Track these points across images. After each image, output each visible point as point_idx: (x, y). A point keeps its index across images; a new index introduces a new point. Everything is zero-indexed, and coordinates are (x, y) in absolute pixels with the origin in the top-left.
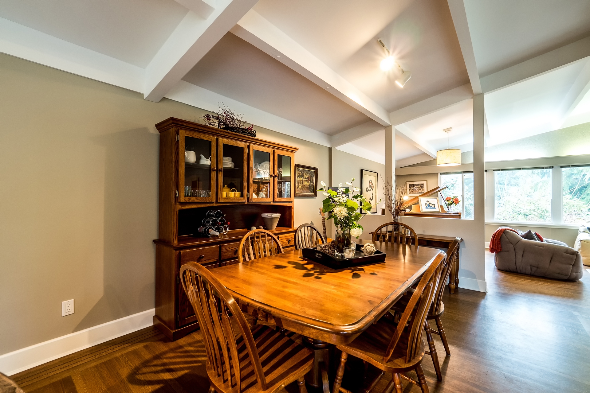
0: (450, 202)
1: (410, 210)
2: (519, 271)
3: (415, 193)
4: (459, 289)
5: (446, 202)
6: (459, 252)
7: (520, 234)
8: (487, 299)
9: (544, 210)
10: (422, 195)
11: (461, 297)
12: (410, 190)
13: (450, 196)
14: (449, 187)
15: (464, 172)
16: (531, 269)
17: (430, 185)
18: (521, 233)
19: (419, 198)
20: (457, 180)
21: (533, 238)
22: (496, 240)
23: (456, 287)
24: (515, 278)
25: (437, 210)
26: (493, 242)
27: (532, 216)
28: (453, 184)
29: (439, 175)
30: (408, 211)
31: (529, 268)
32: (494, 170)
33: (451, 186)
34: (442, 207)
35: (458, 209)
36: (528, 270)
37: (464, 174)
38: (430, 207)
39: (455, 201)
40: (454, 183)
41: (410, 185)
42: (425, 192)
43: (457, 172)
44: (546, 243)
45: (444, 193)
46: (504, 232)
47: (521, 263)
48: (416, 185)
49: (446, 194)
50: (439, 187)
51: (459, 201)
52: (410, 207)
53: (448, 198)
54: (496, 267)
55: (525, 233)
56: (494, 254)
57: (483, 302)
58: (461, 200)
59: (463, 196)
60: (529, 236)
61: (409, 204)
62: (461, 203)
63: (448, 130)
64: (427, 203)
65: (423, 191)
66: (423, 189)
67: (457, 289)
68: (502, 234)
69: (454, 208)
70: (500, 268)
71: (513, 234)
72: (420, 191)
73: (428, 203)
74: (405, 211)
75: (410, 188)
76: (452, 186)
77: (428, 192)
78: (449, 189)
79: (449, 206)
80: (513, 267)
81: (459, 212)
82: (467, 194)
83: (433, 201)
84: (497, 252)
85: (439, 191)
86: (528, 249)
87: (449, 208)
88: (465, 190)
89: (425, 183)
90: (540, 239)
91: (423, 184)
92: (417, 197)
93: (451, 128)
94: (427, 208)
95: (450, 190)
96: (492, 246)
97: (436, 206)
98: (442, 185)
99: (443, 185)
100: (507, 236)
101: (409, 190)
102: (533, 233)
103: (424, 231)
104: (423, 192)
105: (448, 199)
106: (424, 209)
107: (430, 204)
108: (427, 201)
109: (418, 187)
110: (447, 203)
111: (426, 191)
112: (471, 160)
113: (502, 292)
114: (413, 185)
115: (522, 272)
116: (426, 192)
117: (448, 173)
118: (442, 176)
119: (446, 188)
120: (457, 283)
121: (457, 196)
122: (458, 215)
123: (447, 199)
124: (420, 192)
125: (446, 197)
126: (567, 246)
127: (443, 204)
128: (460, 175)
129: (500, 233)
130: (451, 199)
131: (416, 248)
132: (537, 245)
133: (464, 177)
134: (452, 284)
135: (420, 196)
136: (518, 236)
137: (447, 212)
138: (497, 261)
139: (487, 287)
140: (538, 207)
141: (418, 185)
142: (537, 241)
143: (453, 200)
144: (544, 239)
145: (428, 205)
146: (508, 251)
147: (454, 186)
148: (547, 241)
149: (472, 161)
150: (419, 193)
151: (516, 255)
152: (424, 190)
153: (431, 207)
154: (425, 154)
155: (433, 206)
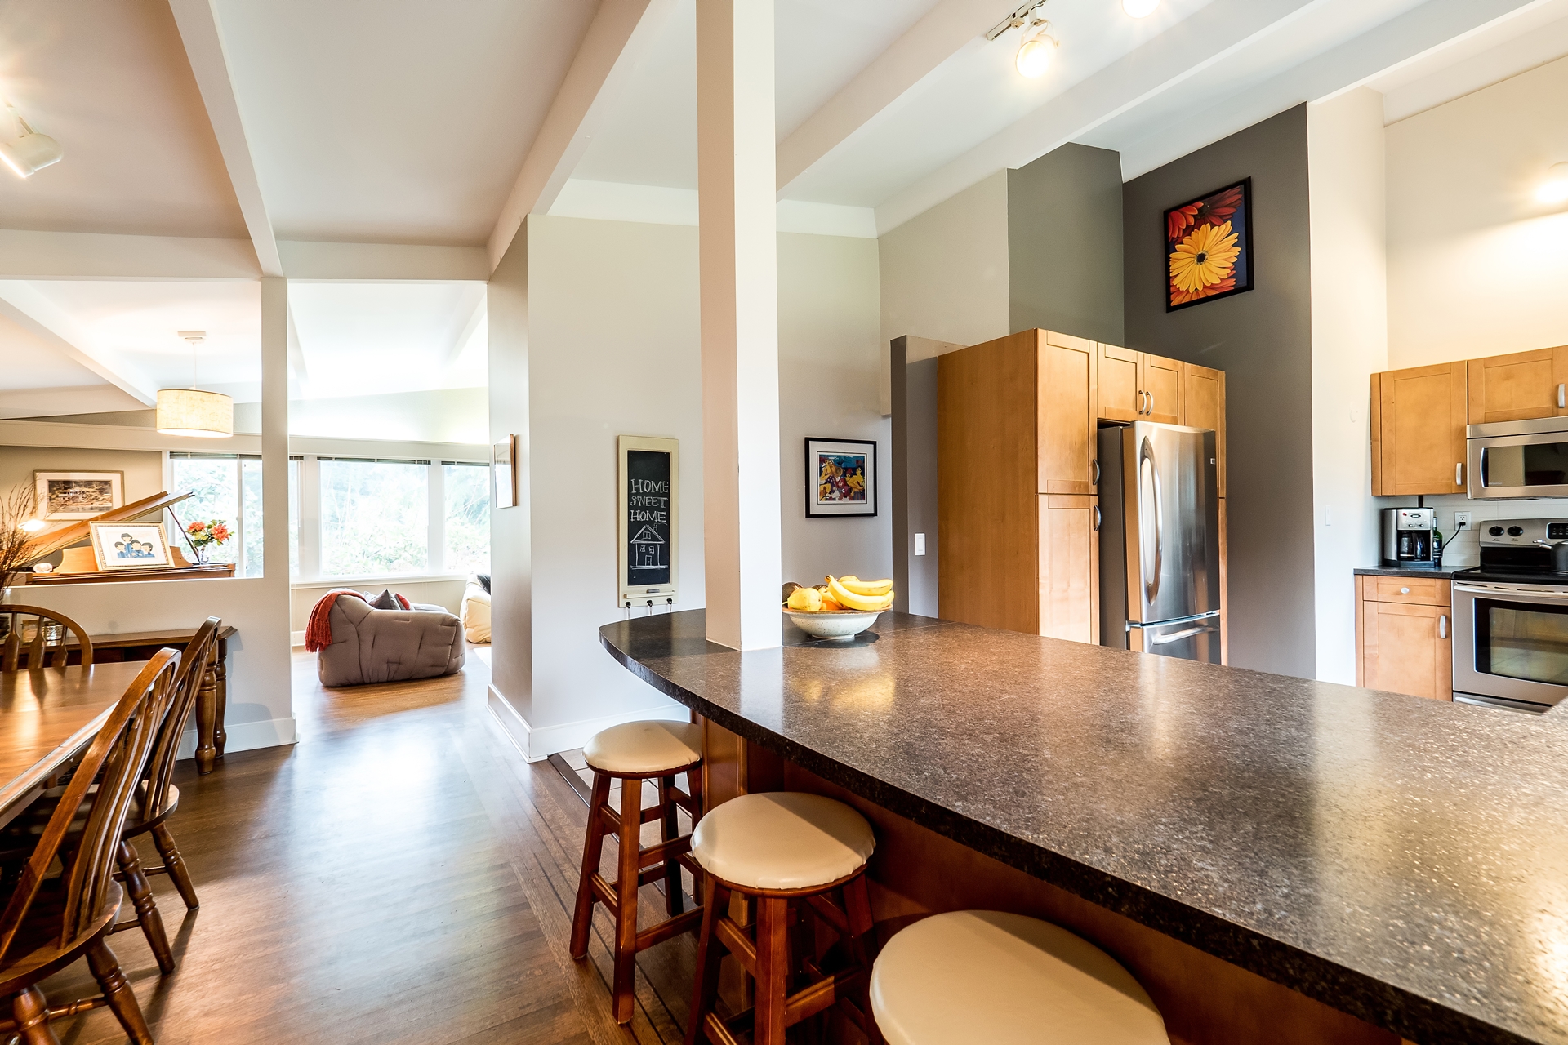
0: (201, 536)
1: (54, 568)
2: (367, 680)
3: (73, 511)
4: (225, 757)
5: (188, 535)
6: (226, 662)
7: (369, 601)
8: (295, 756)
9: (420, 548)
10: (104, 517)
11: (231, 773)
12: (51, 499)
13: (203, 518)
14: (199, 493)
15: (242, 456)
16: (389, 668)
17: (134, 484)
18: (373, 597)
19: (92, 525)
20: (224, 476)
21: (391, 606)
22: (319, 620)
23: (219, 754)
24: (359, 695)
25: (160, 559)
26: (313, 627)
27: (401, 561)
28: (213, 486)
29: (166, 458)
30: (42, 569)
31: (385, 667)
32: (319, 458)
33: (205, 491)
34: (176, 551)
35: (227, 555)
36: (383, 672)
37: (245, 461)
38: (134, 554)
39: (219, 534)
40: (218, 482)
41: (52, 484)
42: (114, 508)
43: (223, 455)
44: (414, 611)
45: (185, 510)
46: (336, 600)
47: (373, 661)
48: (78, 483)
49: (185, 513)
50: (164, 494)
51: (229, 532)
52: (55, 558)
53: (194, 525)
54: (321, 684)
55: (377, 597)
56: (316, 654)
57: (285, 766)
58: (236, 530)
59: (240, 520)
60: (384, 602)
61: (52, 547)
62: (235, 539)
63: (196, 336)
64: (122, 541)
65: (109, 504)
66: (108, 496)
67: (222, 758)
68: (332, 606)
69: (216, 553)
70: (330, 684)
71: (355, 602)
72: (96, 504)
73: (127, 540)
74: (31, 570)
75: (50, 490)
76: (210, 491)
77: (126, 509)
78: (201, 500)
79: (199, 548)
80: (354, 674)
81: (229, 561)
82: (253, 513)
83: (143, 533)
84: (323, 648)
85: (167, 504)
86: (384, 629)
87: (200, 552)
88: (245, 503)
89: (114, 477)
90: (405, 606)
91: (106, 482)
92: (84, 524)
93: (203, 333)
94: (122, 555)
95: (205, 503)
96: (312, 635)
97: (157, 549)
98: (177, 488)
99: (182, 486)
100: (343, 607)
101: (46, 498)
102: (393, 595)
103: (112, 624)
104: (108, 508)
105: (195, 529)
106: (109, 558)
107: (135, 544)
108: (123, 536)
109: (87, 490)
110: (193, 538)
111: (117, 504)
112: (256, 428)
113: (330, 730)
114: (67, 484)
115: (372, 681)
116: (121, 506)
117: (194, 455)
118: (177, 461)
119: (191, 495)
120: (220, 744)
121: (222, 519)
122: (229, 571)
123: (191, 528)
124: (96, 508)
125: (190, 523)
126: (447, 613)
127: (181, 542)
128: (234, 462)
129: (329, 602)
130: (206, 529)
131: (86, 670)
132: (398, 618)
133: (244, 469)
134: (207, 749)
135: (95, 519)
136: (363, 605)
137: (194, 564)
138: (322, 669)
139: (298, 731)
140: (410, 543)
141: (89, 484)
142: (399, 611)
143: (212, 531)
144: (411, 605)
145: (128, 546)
146: (345, 641)
147: (217, 491)
148: (416, 609)
149: (259, 430)
150: (92, 509)
151: (362, 646)
152: (111, 501)
153: (139, 551)
154: (111, 388)
155: (145, 550)
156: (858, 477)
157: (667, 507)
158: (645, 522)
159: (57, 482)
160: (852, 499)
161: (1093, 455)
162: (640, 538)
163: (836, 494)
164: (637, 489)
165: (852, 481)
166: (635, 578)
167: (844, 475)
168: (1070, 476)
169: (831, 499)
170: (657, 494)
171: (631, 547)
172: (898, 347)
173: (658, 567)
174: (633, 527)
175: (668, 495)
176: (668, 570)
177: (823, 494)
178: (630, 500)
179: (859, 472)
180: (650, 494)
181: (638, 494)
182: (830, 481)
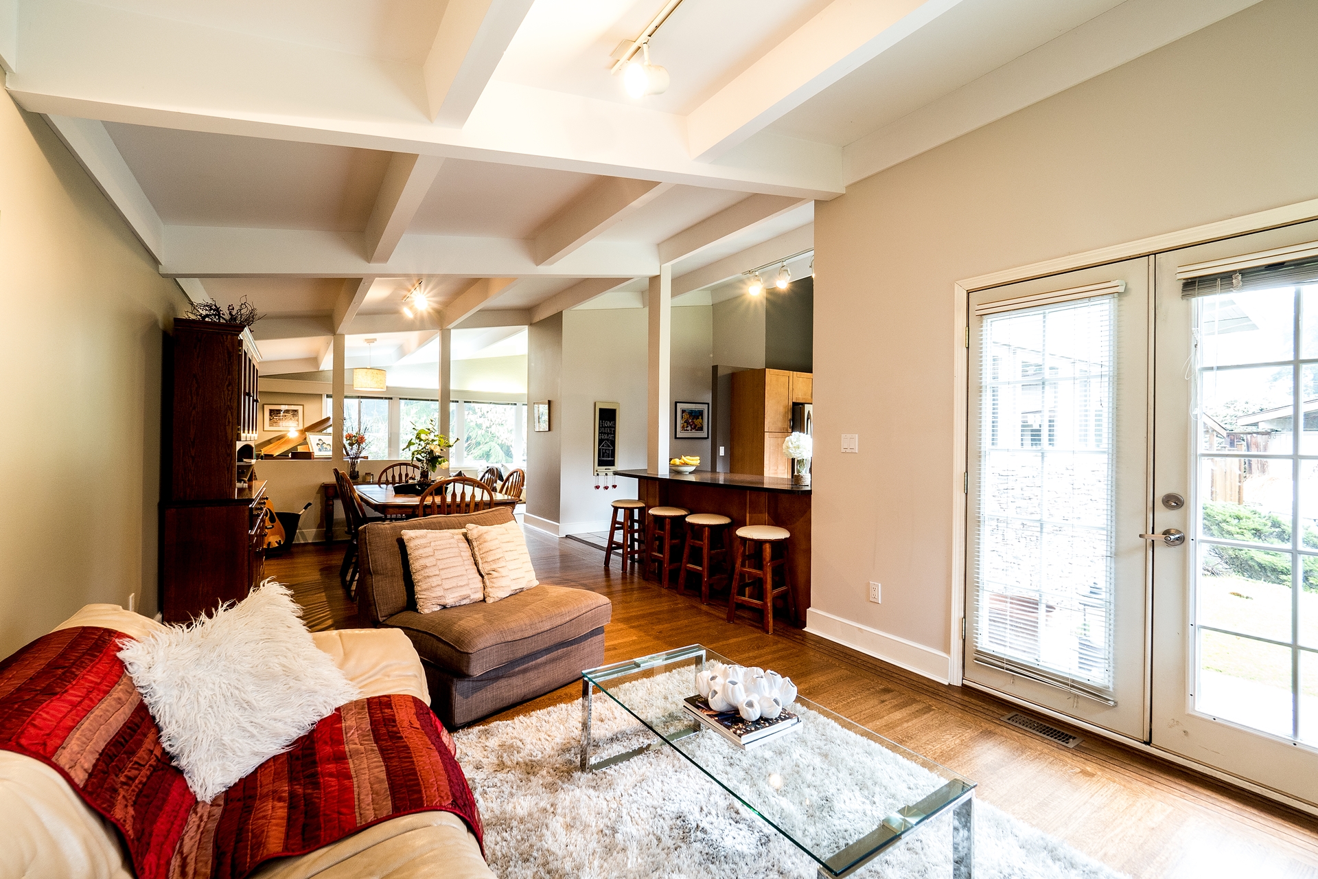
0: (352, 440)
12: (270, 419)
17: (308, 412)
19: (307, 434)
29: (324, 398)
32: (400, 399)
37: (362, 400)
38: (325, 450)
39: (359, 440)
41: (271, 411)
48: (283, 411)
53: (348, 434)
63: (371, 341)
64: (317, 442)
73: (321, 443)
75: (270, 415)
83: (327, 439)
89: (300, 408)
91: (296, 411)
93: (375, 339)
94: (320, 450)
101: (268, 419)
105: (349, 437)
106: (316, 452)
109: (287, 414)
110: (348, 442)
114: (279, 411)
123: (347, 436)
128: (357, 400)
130: (353, 437)
141: (288, 411)
143: (357, 438)
145: (323, 446)
155: (328, 448)
156: (700, 420)
157: (614, 434)
158: (605, 439)
159: (274, 410)
160: (697, 430)
161: (790, 417)
162: (603, 446)
163: (689, 428)
164: (602, 425)
165: (697, 422)
166: (601, 463)
167: (693, 419)
168: (780, 425)
169: (687, 430)
170: (610, 427)
171: (599, 450)
172: (715, 368)
173: (610, 459)
174: (600, 441)
175: (615, 428)
176: (614, 460)
177: (683, 427)
178: (599, 430)
179: (700, 418)
180: (607, 427)
181: (603, 427)
182: (686, 422)
